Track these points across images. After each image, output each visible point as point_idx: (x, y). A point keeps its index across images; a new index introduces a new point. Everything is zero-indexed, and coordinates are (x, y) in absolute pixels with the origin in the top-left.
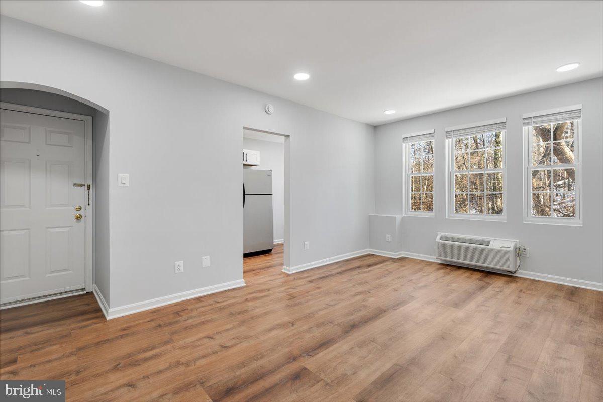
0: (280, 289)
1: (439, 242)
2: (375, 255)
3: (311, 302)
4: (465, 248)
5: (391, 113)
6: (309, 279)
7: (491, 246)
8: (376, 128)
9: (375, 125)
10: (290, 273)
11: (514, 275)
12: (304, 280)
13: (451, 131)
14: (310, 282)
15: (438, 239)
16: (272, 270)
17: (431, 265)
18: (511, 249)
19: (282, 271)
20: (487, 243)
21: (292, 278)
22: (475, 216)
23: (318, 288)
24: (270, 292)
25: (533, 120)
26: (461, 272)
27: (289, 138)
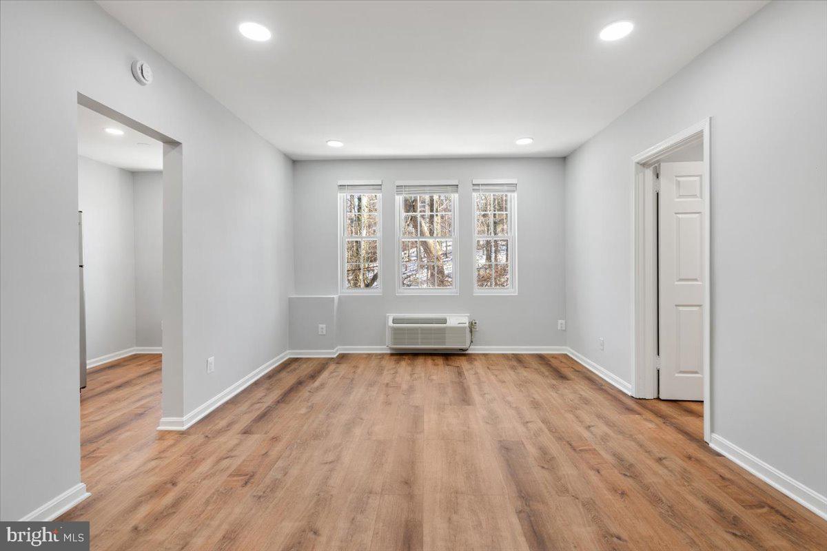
0: (197, 471)
1: (393, 327)
2: (301, 358)
3: (295, 471)
4: (422, 329)
5: (336, 146)
6: (239, 427)
7: (448, 324)
8: (295, 163)
9: (295, 159)
10: (185, 428)
11: (466, 352)
12: (230, 433)
13: (402, 186)
14: (247, 432)
15: (390, 323)
16: (124, 435)
17: (383, 358)
18: (467, 325)
19: (160, 428)
20: (444, 321)
21: (197, 439)
22: (428, 291)
23: (275, 439)
24: (181, 486)
25: (481, 187)
26: (420, 361)
27: (178, 149)
